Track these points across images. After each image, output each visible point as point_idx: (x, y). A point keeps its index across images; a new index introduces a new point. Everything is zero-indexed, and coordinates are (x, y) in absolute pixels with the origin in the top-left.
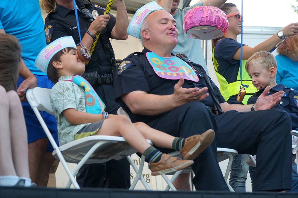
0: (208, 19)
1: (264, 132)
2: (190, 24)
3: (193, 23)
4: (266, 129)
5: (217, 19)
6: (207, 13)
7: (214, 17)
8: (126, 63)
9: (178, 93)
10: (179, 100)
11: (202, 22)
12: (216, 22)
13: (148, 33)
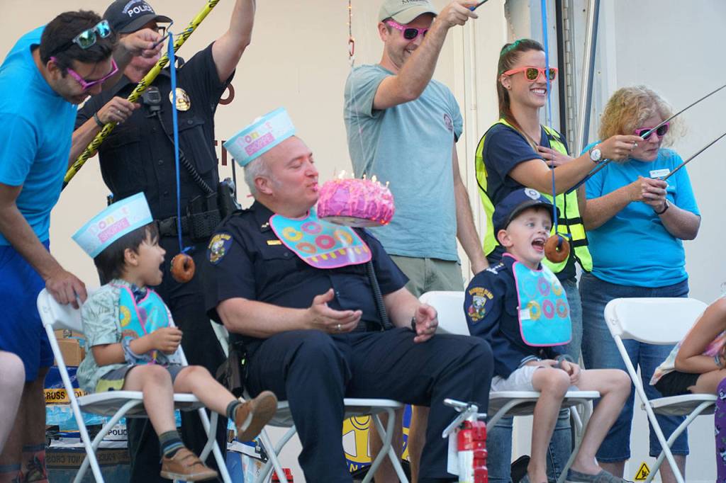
0: (356, 207)
1: (437, 380)
2: (325, 211)
3: (331, 210)
4: (439, 376)
5: (371, 207)
6: (354, 196)
7: (366, 203)
8: (222, 239)
9: (316, 312)
10: (315, 322)
11: (345, 210)
12: (370, 212)
13: (269, 183)
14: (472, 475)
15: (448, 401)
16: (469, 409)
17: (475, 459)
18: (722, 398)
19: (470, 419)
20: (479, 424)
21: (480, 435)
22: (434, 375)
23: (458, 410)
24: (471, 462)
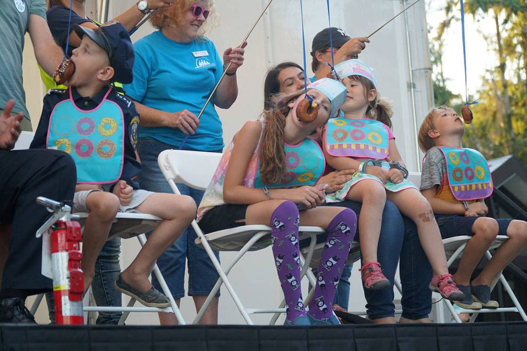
1: (23, 188)
14: (68, 278)
15: (42, 199)
16: (63, 208)
17: (70, 260)
18: (278, 227)
19: (64, 219)
20: (73, 224)
21: (75, 235)
22: (20, 185)
23: (50, 211)
24: (66, 264)
